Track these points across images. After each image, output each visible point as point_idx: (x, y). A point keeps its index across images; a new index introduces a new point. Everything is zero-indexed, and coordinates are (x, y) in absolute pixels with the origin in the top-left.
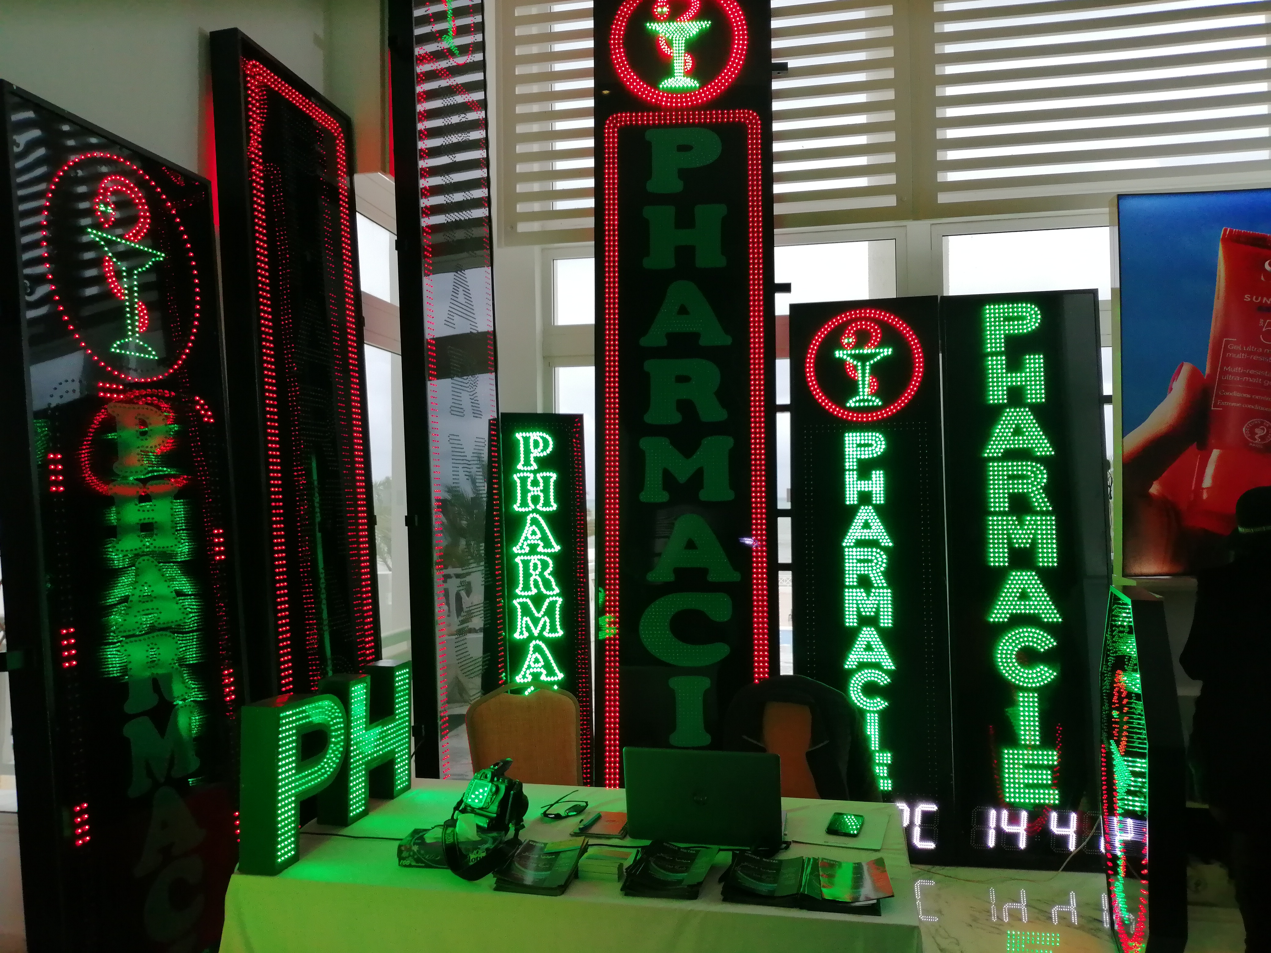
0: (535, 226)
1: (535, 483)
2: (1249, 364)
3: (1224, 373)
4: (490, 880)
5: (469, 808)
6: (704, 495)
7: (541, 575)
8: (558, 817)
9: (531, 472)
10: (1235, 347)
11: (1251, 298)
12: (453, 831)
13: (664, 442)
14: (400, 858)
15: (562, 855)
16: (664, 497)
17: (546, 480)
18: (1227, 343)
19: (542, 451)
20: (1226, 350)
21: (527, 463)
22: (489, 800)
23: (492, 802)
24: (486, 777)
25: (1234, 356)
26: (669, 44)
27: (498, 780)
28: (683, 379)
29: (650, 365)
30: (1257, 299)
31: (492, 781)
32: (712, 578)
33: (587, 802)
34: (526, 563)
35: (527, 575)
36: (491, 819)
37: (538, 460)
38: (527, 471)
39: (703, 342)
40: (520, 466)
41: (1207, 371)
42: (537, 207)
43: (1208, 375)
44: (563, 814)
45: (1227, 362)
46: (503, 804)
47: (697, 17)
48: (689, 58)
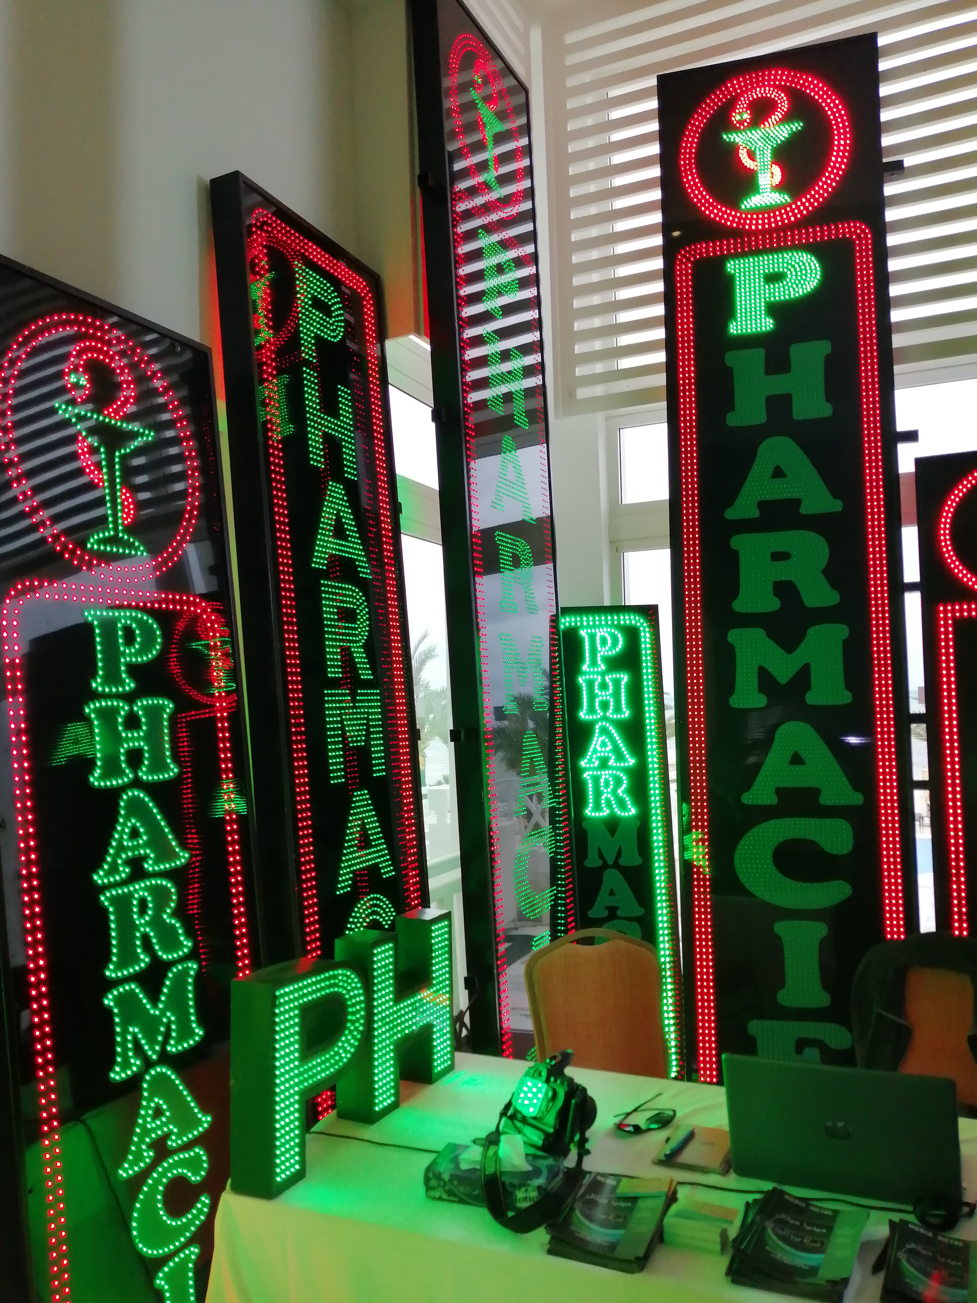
0: (598, 390)
1: (604, 686)
4: (541, 1236)
5: (519, 1116)
6: (812, 698)
7: (614, 792)
8: (637, 1130)
9: (597, 673)
12: (496, 1154)
13: (758, 634)
14: (429, 1188)
15: (641, 1203)
16: (760, 701)
17: (617, 683)
19: (611, 649)
21: (594, 663)
22: (544, 1108)
23: (548, 1111)
24: (540, 1074)
26: (751, 155)
27: (555, 1081)
28: (780, 556)
29: (738, 542)
31: (547, 1081)
32: (826, 799)
33: (674, 1111)
34: (596, 779)
35: (598, 794)
36: (547, 1135)
37: (607, 660)
38: (593, 673)
39: (804, 510)
40: (585, 667)
42: (599, 368)
44: (643, 1126)
46: (563, 1114)
47: (787, 118)
48: (777, 170)
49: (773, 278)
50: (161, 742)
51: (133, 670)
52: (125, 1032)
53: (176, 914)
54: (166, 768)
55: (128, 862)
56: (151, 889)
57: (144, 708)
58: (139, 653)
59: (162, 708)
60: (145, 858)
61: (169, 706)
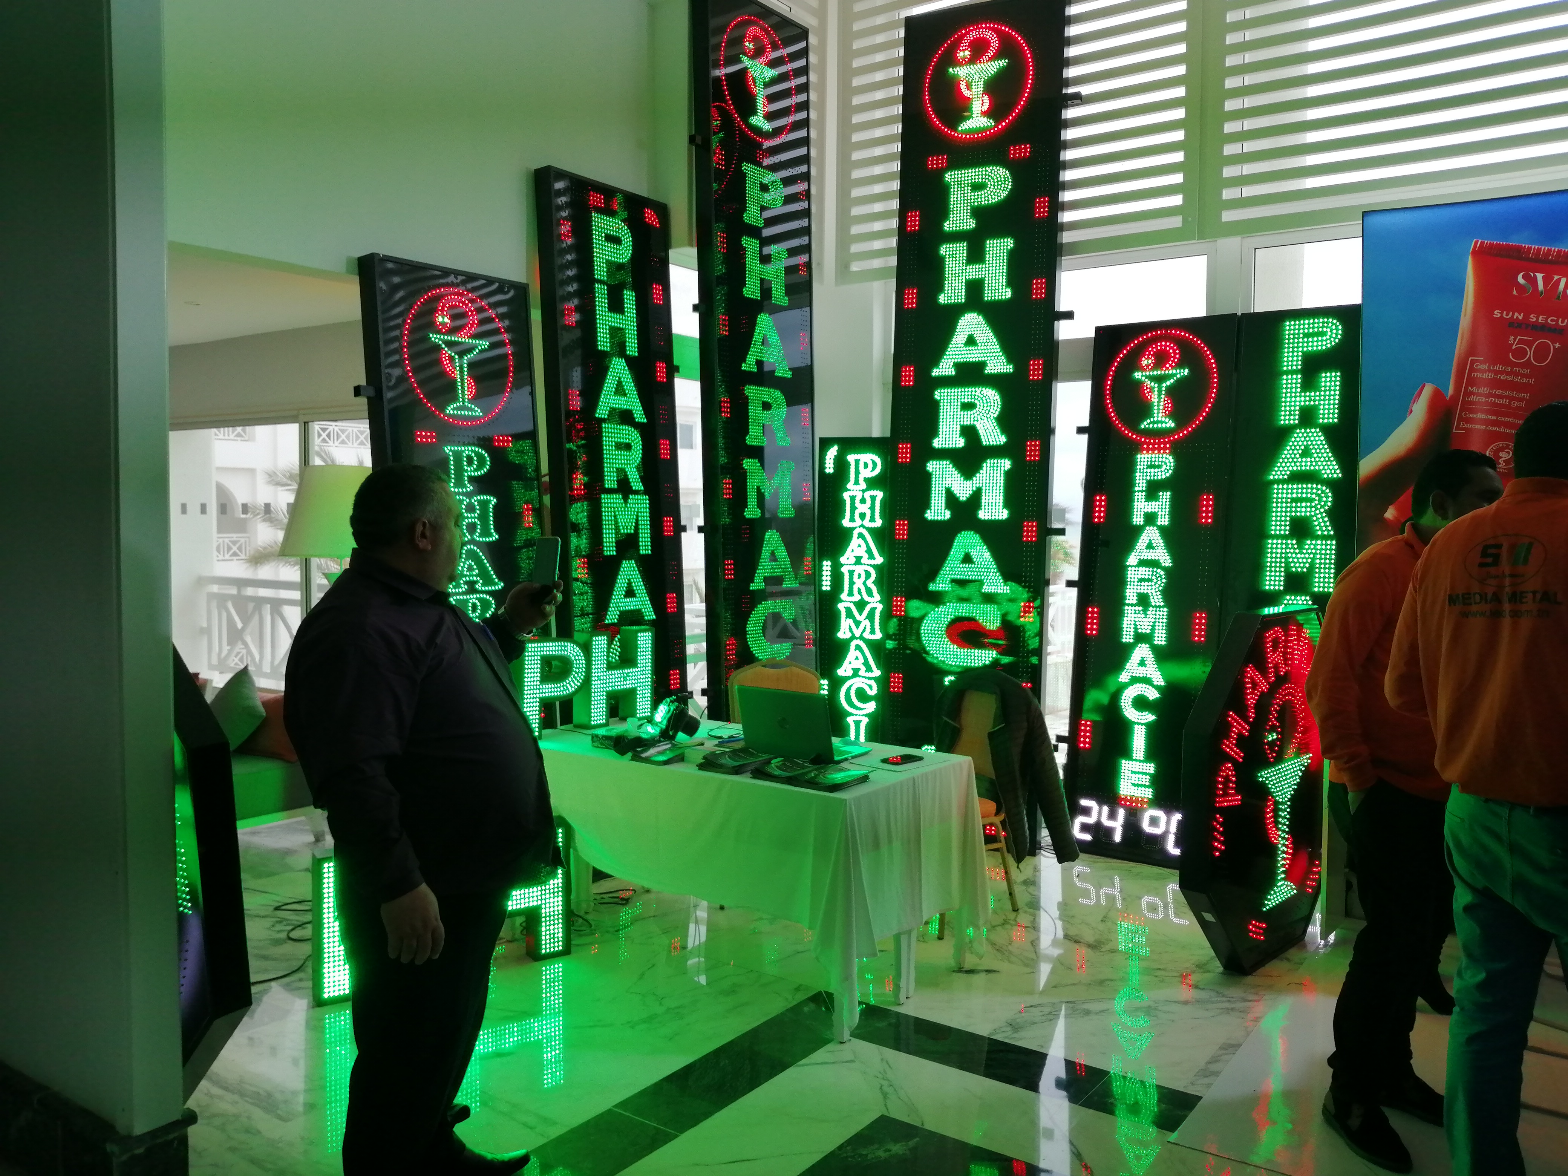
1: (863, 501)
3: (1468, 394)
6: (982, 515)
7: (864, 583)
9: (859, 490)
10: (1482, 367)
11: (1502, 314)
13: (947, 464)
16: (947, 515)
17: (873, 498)
18: (1473, 362)
19: (871, 471)
20: (1472, 370)
21: (857, 482)
25: (1480, 375)
26: (969, 87)
30: (1507, 315)
32: (985, 589)
34: (851, 573)
35: (852, 583)
37: (867, 480)
38: (856, 490)
39: (988, 371)
42: (862, 247)
43: (1452, 397)
45: (1472, 382)
47: (996, 57)
48: (986, 98)
49: (978, 187)
50: (488, 520)
51: (472, 479)
54: (490, 535)
55: (466, 583)
56: (480, 600)
57: (478, 502)
58: (475, 470)
59: (488, 502)
60: (476, 582)
61: (494, 501)
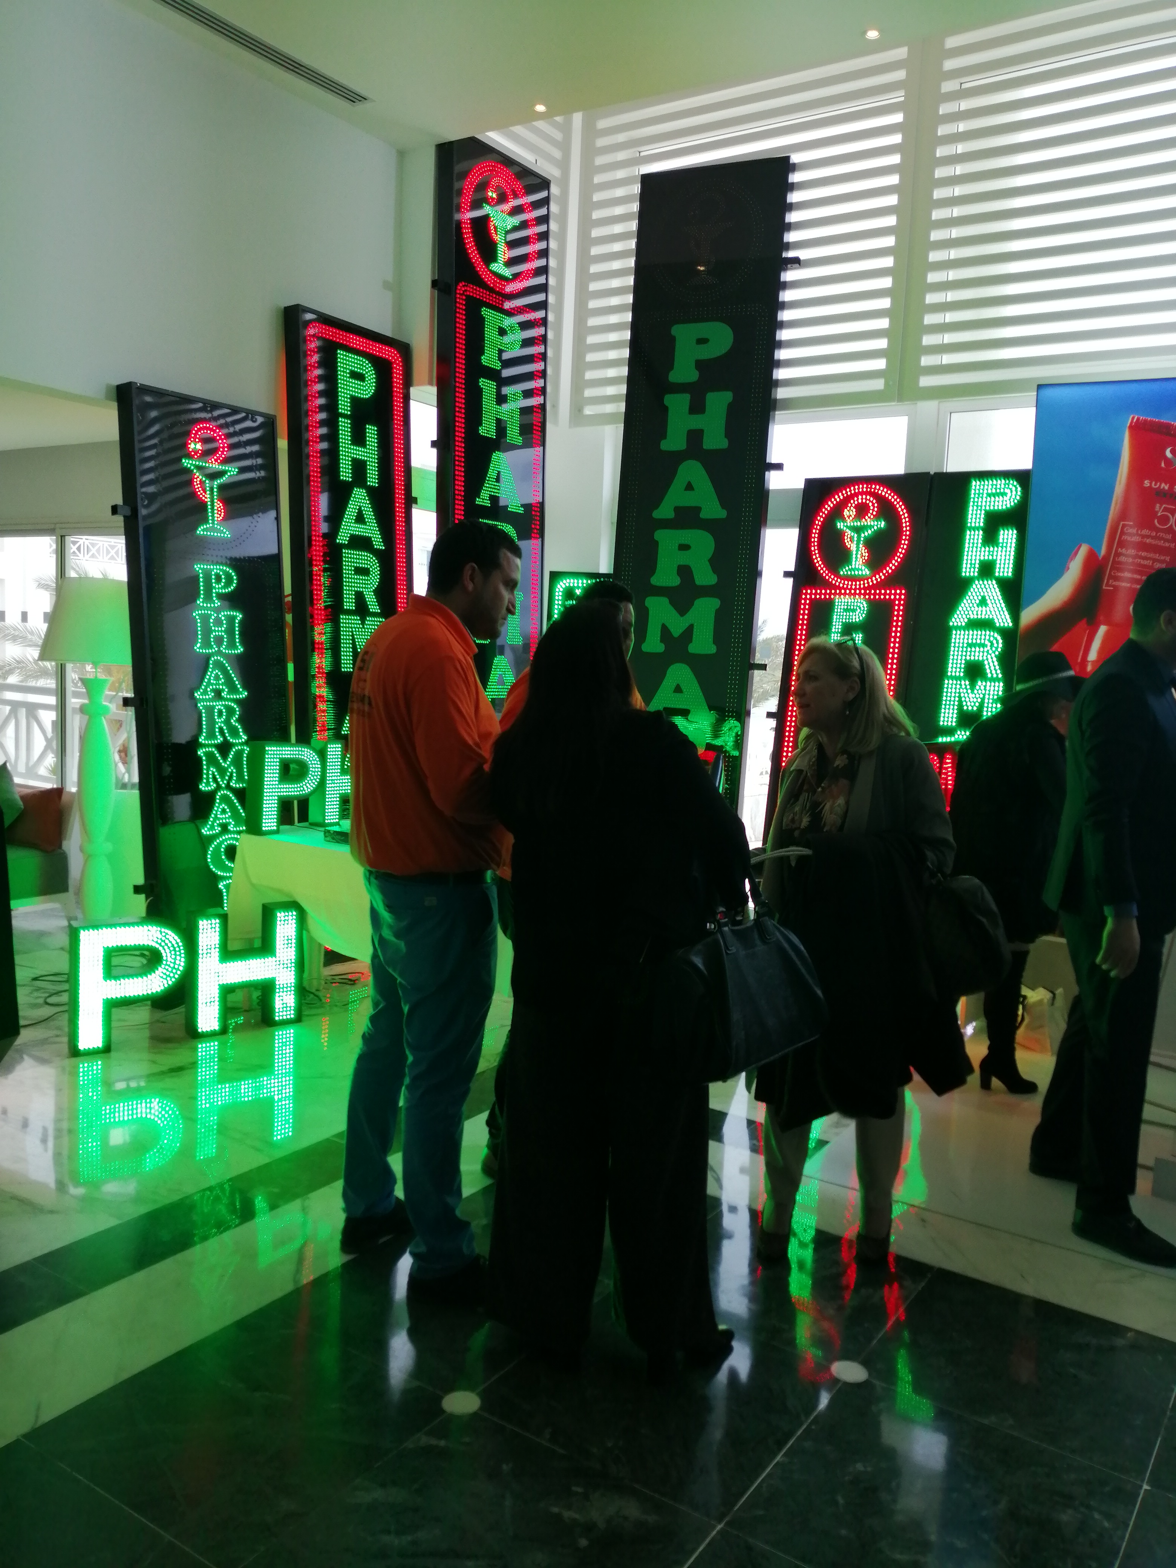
2: (1142, 546)
3: (1118, 554)
10: (1131, 531)
11: (1151, 483)
13: (665, 601)
18: (1124, 526)
20: (1122, 533)
25: (1129, 538)
28: (684, 547)
29: (661, 535)
30: (1155, 485)
39: (703, 515)
41: (1103, 552)
43: (1104, 557)
45: (1121, 544)
50: (234, 634)
52: (208, 770)
53: (239, 720)
54: (236, 648)
55: (213, 691)
56: (225, 706)
57: (226, 616)
58: (223, 588)
60: (222, 691)
61: (240, 616)
